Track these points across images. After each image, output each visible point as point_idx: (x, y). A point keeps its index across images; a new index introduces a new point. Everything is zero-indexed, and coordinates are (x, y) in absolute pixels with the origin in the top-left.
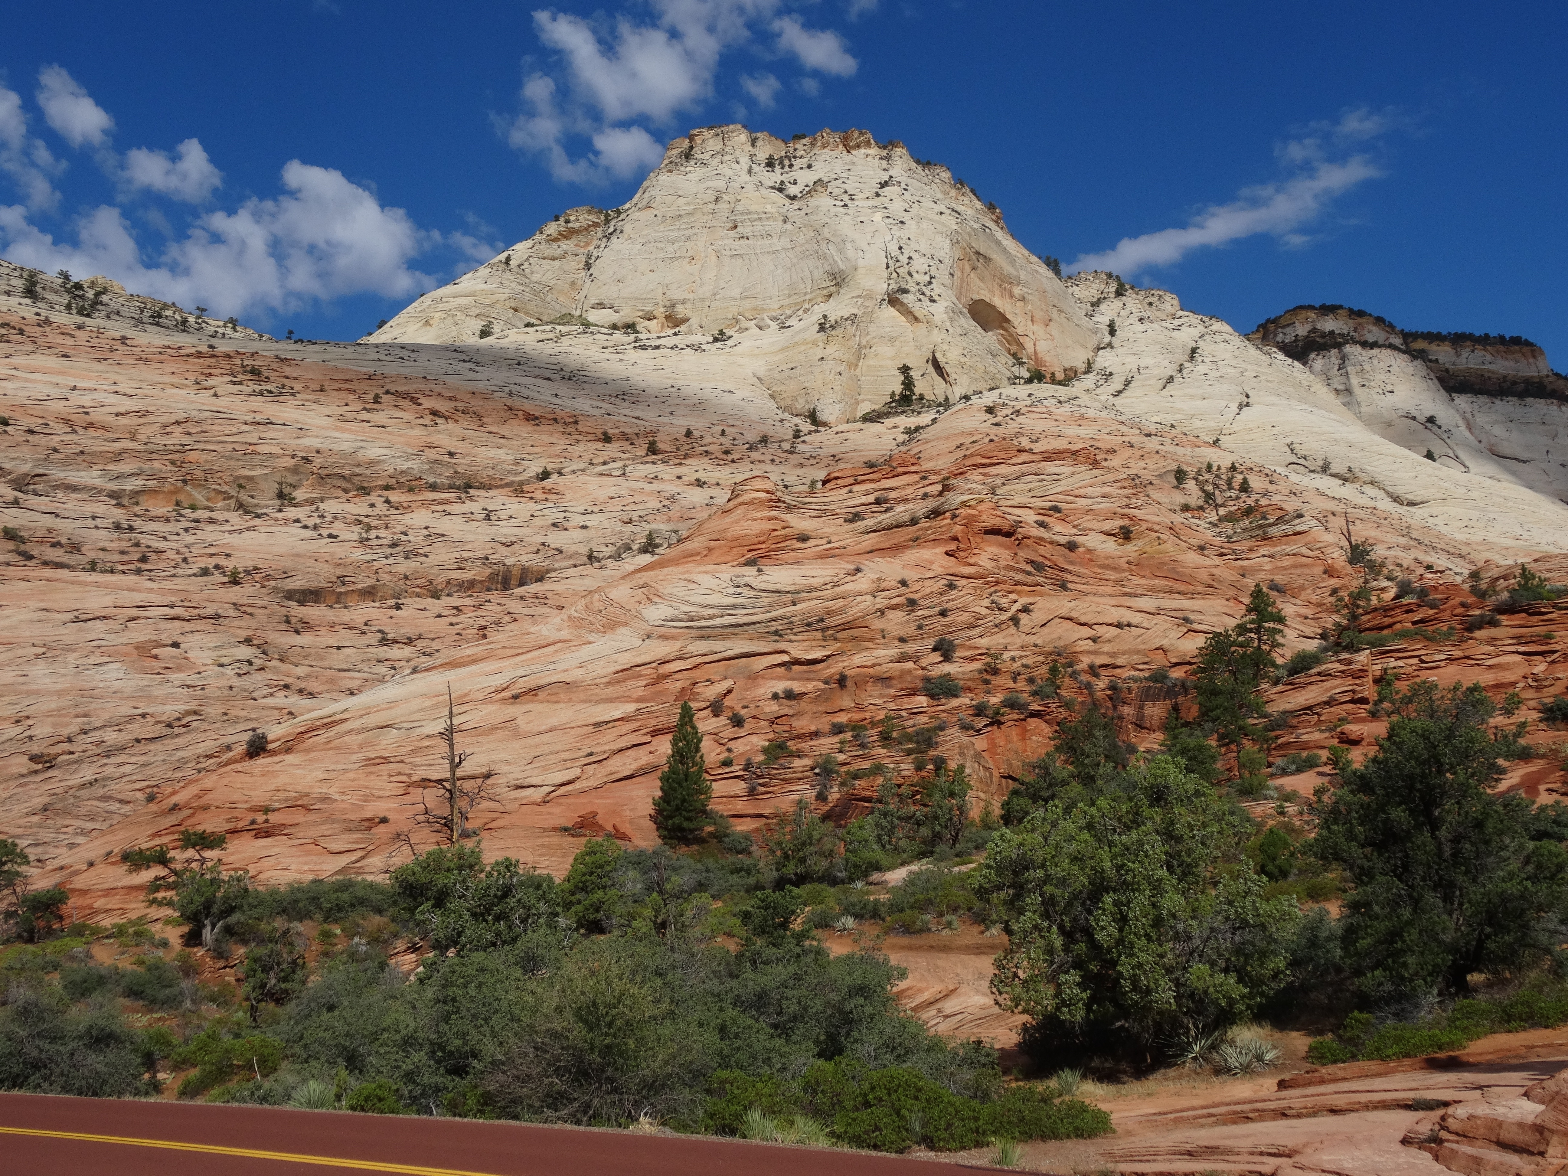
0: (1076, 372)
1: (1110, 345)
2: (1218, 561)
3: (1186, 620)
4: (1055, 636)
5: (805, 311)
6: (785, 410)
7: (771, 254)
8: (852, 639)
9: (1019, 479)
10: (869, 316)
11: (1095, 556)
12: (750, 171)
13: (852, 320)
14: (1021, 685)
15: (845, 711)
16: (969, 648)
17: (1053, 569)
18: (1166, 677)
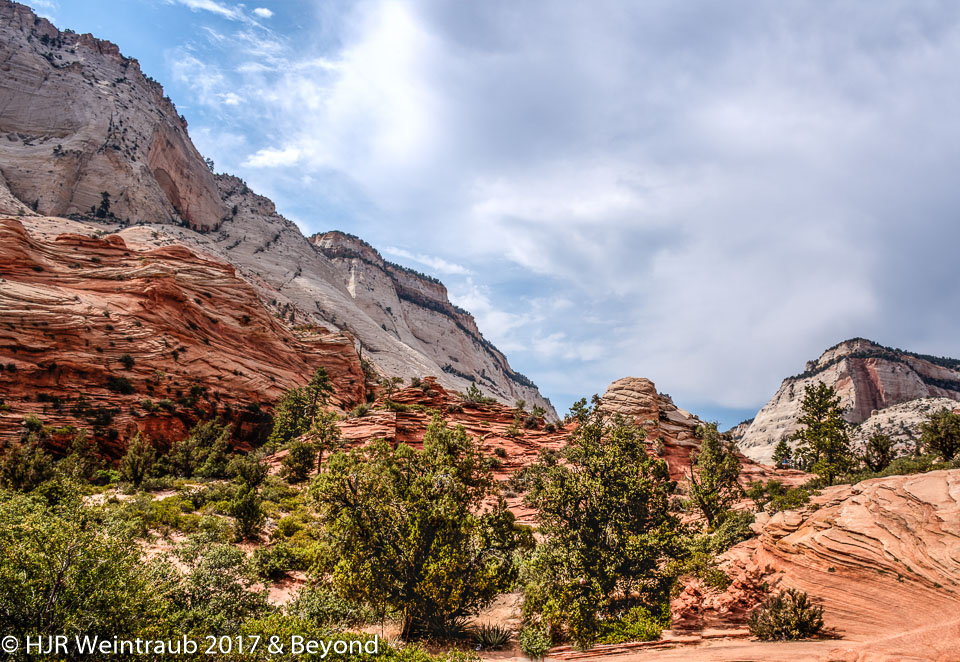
0: (208, 229)
1: (232, 220)
2: (293, 350)
3: (273, 379)
4: (197, 370)
5: (46, 139)
6: (16, 196)
7: (32, 95)
8: (65, 341)
9: (189, 271)
10: (90, 156)
11: (227, 329)
12: (29, 39)
13: (78, 154)
14: (172, 395)
15: (50, 388)
16: (143, 365)
17: (201, 330)
18: (258, 410)
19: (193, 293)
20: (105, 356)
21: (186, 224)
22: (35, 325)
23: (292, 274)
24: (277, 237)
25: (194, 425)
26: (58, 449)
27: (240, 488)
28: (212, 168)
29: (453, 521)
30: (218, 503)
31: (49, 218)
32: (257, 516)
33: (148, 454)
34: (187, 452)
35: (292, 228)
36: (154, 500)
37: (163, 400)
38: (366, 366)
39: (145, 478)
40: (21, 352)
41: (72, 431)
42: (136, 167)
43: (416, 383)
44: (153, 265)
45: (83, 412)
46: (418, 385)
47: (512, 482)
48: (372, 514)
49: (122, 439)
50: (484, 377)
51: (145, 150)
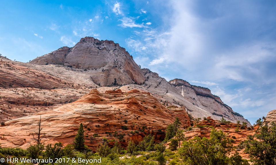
0: (142, 84)
1: (147, 80)
2: (168, 113)
3: (164, 122)
4: (144, 122)
5: (100, 68)
6: (95, 83)
7: (95, 58)
8: (110, 118)
9: (138, 96)
10: (110, 70)
11: (150, 110)
12: (94, 45)
13: (108, 70)
14: (138, 129)
15: (108, 130)
16: (129, 122)
17: (143, 111)
18: (161, 131)
19: (140, 101)
20: (120, 121)
21: (136, 83)
22: (103, 114)
23: (165, 92)
24: (160, 83)
25: (144, 137)
26: (111, 146)
27: (158, 153)
28: (140, 67)
29: (222, 159)
30: (153, 158)
31: (103, 87)
32: (164, 160)
33: (133, 145)
34: (143, 144)
35: (164, 80)
36: (136, 157)
37: (136, 131)
38: (189, 116)
39: (133, 152)
40: (100, 122)
41: (114, 141)
42: (122, 71)
43: (205, 119)
44: (129, 95)
45: (116, 136)
46: (206, 120)
47: (239, 146)
48: (197, 159)
49: (126, 142)
50: (225, 115)
51: (123, 66)
